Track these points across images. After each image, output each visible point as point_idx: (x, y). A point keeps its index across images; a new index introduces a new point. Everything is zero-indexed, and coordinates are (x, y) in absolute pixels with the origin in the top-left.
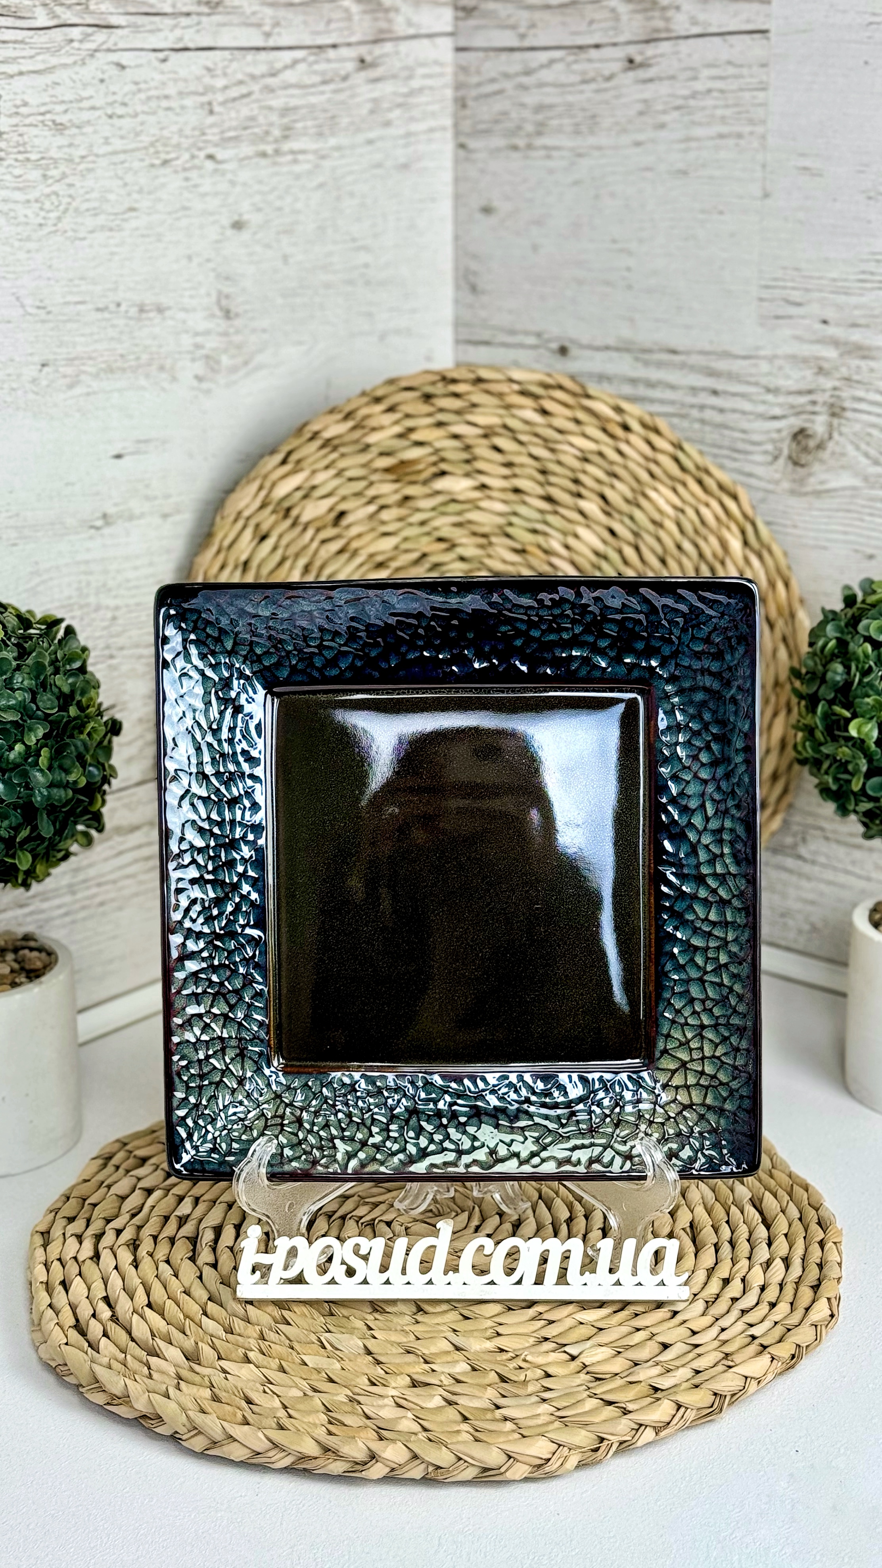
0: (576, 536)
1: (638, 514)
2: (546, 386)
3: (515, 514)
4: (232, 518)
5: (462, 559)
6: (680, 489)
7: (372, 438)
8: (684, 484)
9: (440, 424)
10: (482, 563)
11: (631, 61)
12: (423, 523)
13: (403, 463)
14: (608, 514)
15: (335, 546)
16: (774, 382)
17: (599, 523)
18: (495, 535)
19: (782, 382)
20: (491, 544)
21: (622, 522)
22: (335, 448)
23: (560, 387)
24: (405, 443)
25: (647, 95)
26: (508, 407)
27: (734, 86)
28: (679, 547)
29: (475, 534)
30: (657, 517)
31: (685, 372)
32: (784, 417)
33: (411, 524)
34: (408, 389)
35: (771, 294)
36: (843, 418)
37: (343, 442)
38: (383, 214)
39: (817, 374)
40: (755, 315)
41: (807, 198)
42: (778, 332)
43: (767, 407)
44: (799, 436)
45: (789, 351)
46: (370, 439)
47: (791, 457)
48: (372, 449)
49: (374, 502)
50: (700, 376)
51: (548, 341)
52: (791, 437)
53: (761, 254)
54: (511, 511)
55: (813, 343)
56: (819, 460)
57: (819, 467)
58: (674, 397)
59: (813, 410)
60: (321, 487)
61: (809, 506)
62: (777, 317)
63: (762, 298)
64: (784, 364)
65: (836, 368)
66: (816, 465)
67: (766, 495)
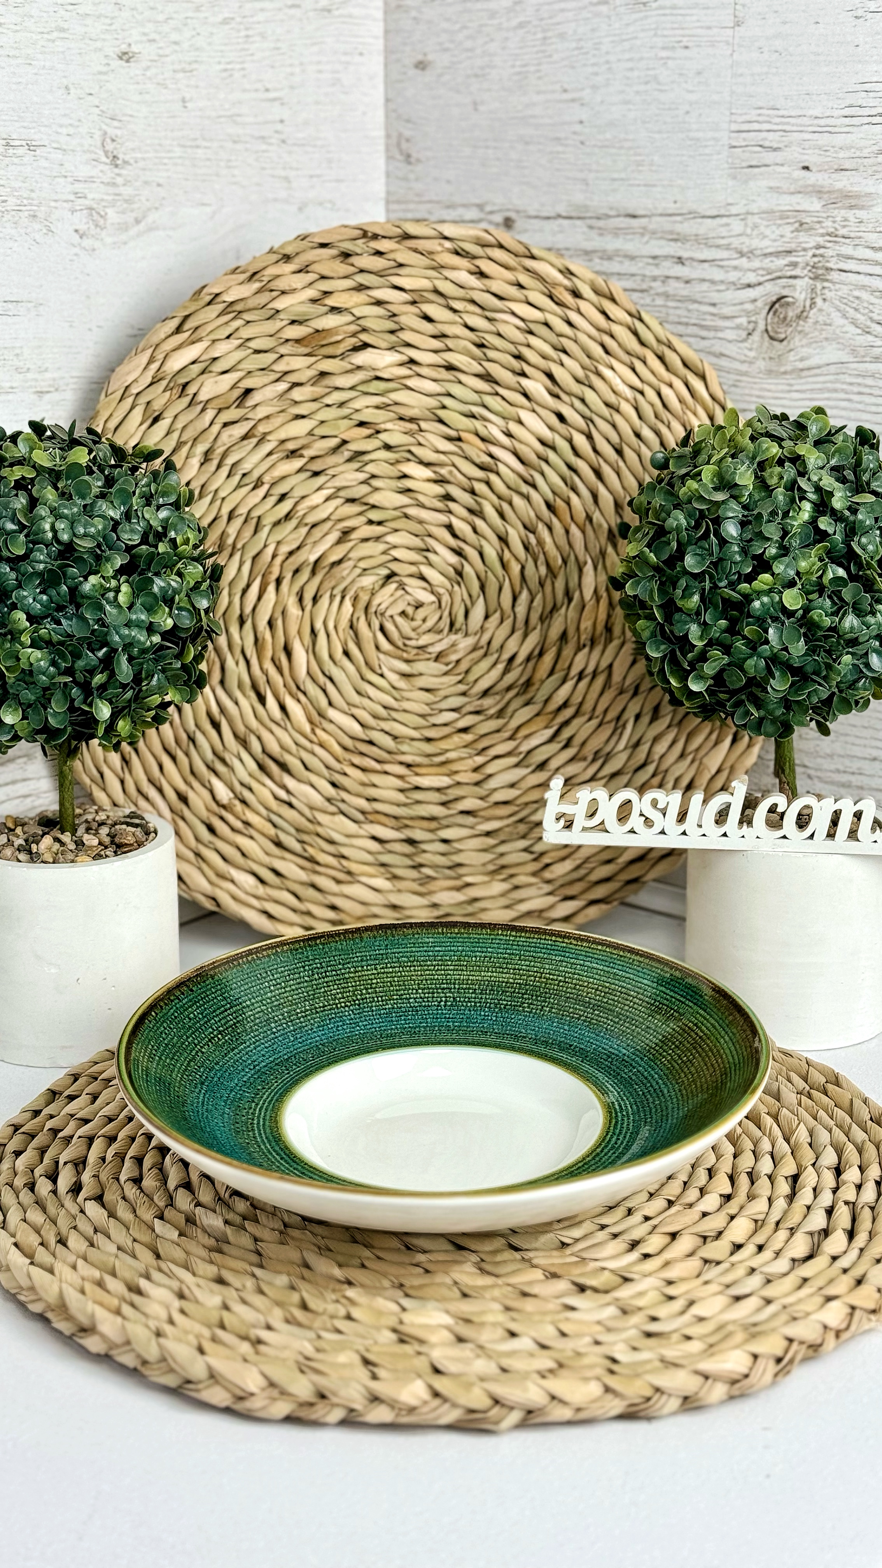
0: (520, 422)
1: (590, 395)
2: (484, 245)
3: (448, 395)
4: (117, 395)
5: (388, 447)
6: (639, 365)
7: (282, 304)
8: (644, 361)
9: (361, 288)
10: (410, 451)
12: (341, 405)
13: (317, 333)
14: (555, 396)
15: (239, 431)
16: (746, 244)
17: (545, 407)
18: (426, 419)
19: (756, 243)
20: (420, 430)
21: (572, 406)
22: (238, 314)
23: (501, 246)
24: (319, 309)
26: (439, 268)
29: (402, 418)
31: (646, 238)
32: (760, 284)
33: (328, 406)
34: (323, 245)
35: (744, 140)
36: (827, 280)
37: (247, 307)
38: (301, 64)
39: (797, 230)
40: (726, 166)
41: (785, 23)
42: (752, 184)
43: (740, 274)
44: (777, 306)
45: (765, 206)
46: (279, 304)
47: (767, 331)
48: (282, 316)
49: (284, 378)
50: (663, 242)
51: (491, 212)
52: (767, 308)
53: (732, 92)
54: (443, 391)
55: (793, 193)
56: (800, 332)
57: (800, 340)
58: (633, 269)
59: (793, 273)
60: (221, 360)
61: (787, 388)
62: (751, 167)
63: (735, 144)
64: (759, 221)
65: (819, 222)
66: (797, 339)
67: (739, 378)
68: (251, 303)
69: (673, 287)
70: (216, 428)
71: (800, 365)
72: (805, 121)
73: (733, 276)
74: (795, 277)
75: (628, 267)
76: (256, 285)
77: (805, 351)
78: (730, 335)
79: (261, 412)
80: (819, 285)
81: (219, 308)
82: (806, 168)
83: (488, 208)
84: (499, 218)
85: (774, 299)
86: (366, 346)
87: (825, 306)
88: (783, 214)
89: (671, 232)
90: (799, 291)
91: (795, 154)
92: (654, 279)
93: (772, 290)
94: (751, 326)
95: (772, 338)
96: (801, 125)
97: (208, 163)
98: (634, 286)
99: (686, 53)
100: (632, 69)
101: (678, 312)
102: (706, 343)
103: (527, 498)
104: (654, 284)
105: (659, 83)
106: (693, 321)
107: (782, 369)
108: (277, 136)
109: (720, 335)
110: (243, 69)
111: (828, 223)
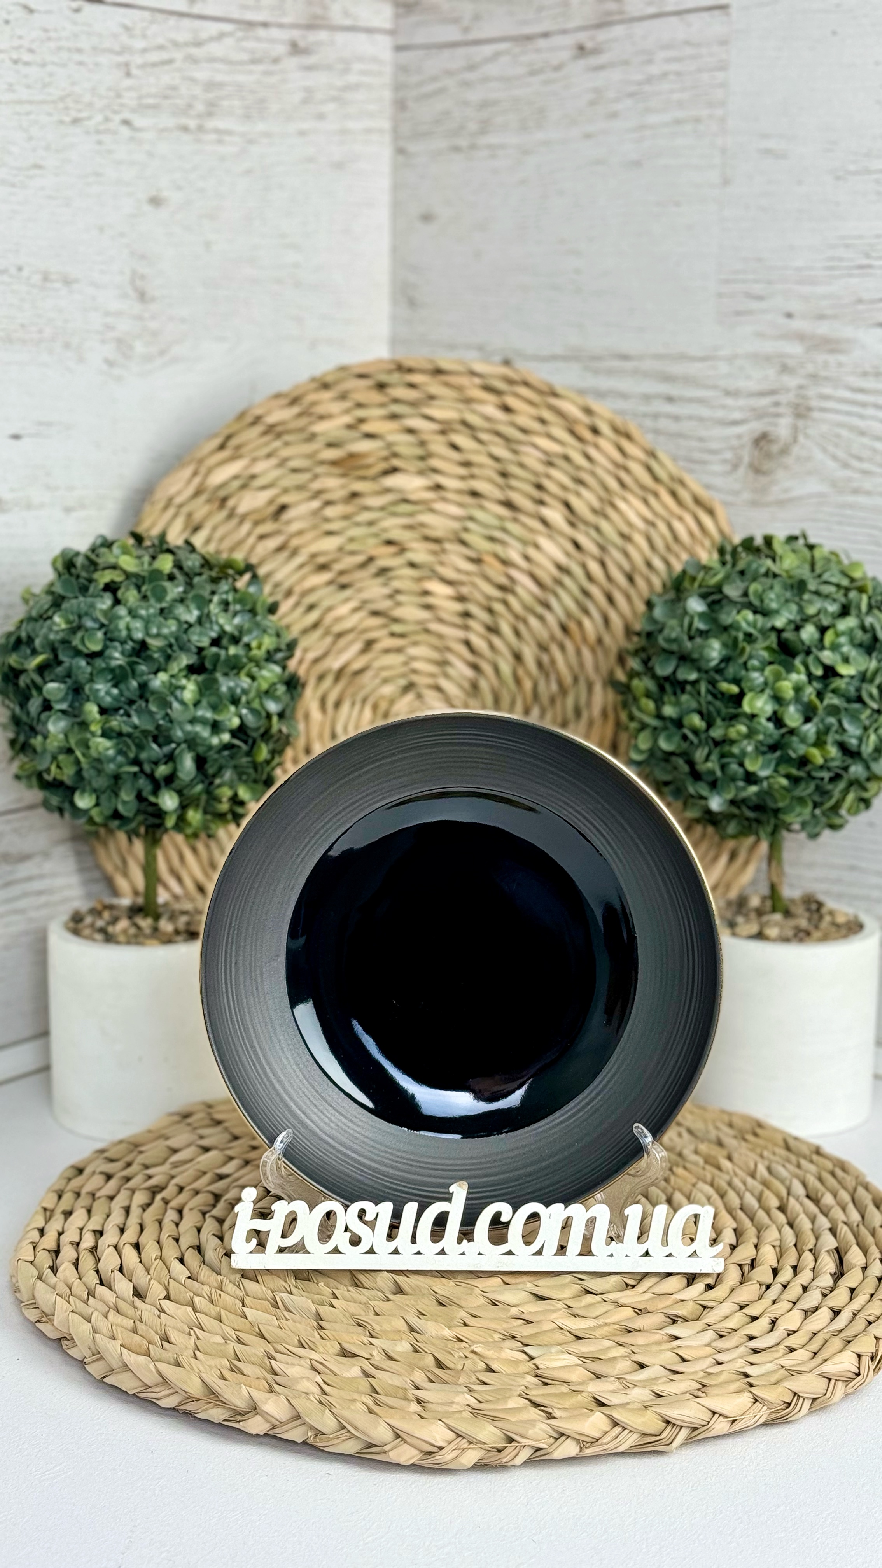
0: (537, 546)
1: (605, 525)
2: (511, 382)
3: (471, 519)
4: (161, 505)
5: (412, 565)
6: (652, 500)
7: (320, 427)
8: (656, 495)
9: (394, 417)
10: (433, 571)
12: (371, 523)
13: (352, 456)
14: (572, 524)
15: (272, 543)
17: (562, 534)
18: (450, 540)
20: (444, 551)
21: (587, 535)
22: (279, 435)
23: (526, 384)
24: (354, 434)
26: (468, 401)
28: (649, 565)
29: (427, 539)
30: (625, 529)
33: (358, 524)
34: (361, 376)
37: (287, 430)
46: (317, 428)
48: (318, 438)
49: (319, 497)
54: (466, 515)
60: (259, 477)
68: (292, 426)
70: (251, 540)
76: (297, 410)
79: (295, 527)
81: (259, 429)
86: (394, 470)
103: (541, 618)
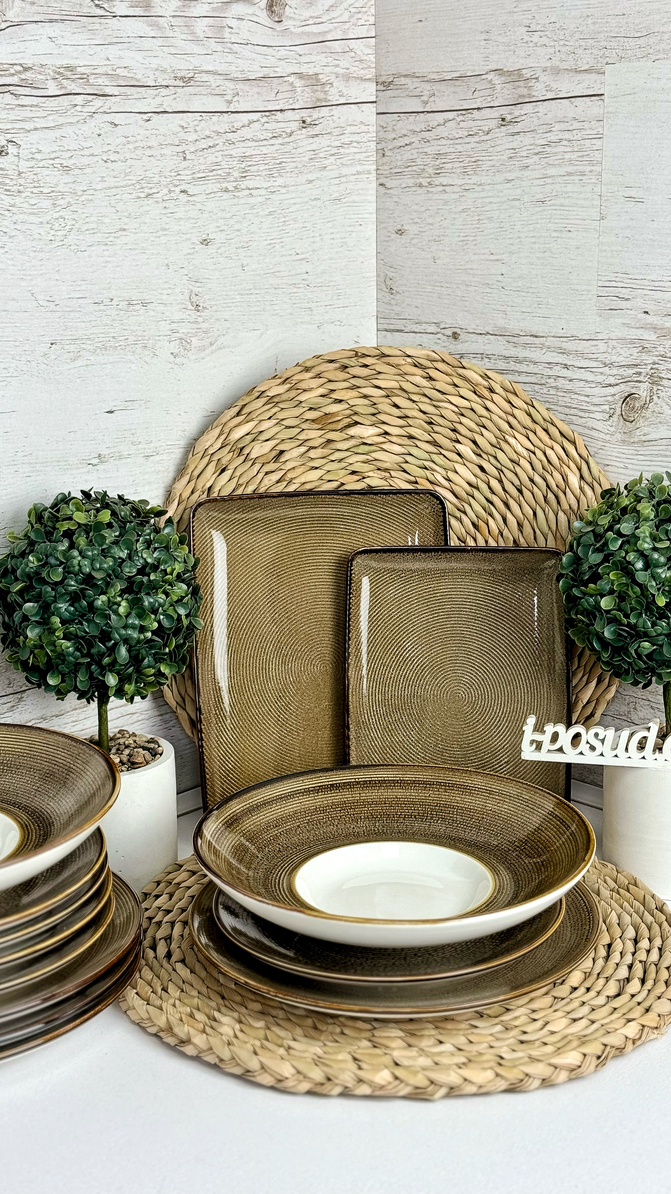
0: (454, 471)
2: (433, 360)
3: (409, 454)
4: (200, 455)
6: (531, 436)
7: (304, 397)
8: (535, 433)
9: (354, 388)
11: (503, 120)
12: (341, 460)
13: (326, 415)
14: (478, 455)
15: (275, 477)
16: (608, 358)
17: (471, 462)
18: (395, 470)
19: (614, 358)
20: (391, 476)
21: (489, 461)
22: (276, 404)
23: (442, 360)
24: (327, 401)
25: (514, 145)
26: (404, 375)
27: (579, 137)
30: (514, 457)
31: (544, 351)
32: (617, 385)
33: (333, 461)
34: (331, 361)
35: (607, 292)
36: (660, 385)
37: (281, 400)
38: (320, 235)
39: (640, 352)
40: (595, 308)
41: (632, 219)
42: (612, 320)
43: (605, 377)
44: (628, 399)
45: (620, 335)
46: (302, 398)
47: (622, 414)
48: (303, 405)
49: (304, 444)
50: (555, 354)
51: (444, 328)
52: (622, 400)
53: (599, 262)
54: (407, 452)
55: (637, 328)
56: (644, 416)
57: (643, 423)
58: (536, 370)
59: (638, 379)
60: (265, 433)
61: (636, 452)
62: (611, 309)
63: (600, 295)
64: (616, 344)
65: (655, 347)
66: (641, 421)
67: (604, 444)
68: (284, 397)
69: (561, 382)
70: (260, 476)
71: (644, 438)
72: (646, 282)
73: (600, 378)
74: (640, 382)
75: (532, 368)
76: (288, 386)
77: (646, 430)
78: (598, 416)
79: (289, 465)
80: (655, 388)
81: (263, 400)
82: (646, 312)
83: (442, 326)
84: (449, 332)
85: (626, 394)
86: (357, 423)
87: (659, 401)
88: (632, 342)
89: (560, 348)
90: (643, 390)
91: (639, 303)
92: (549, 377)
93: (626, 389)
94: (612, 411)
95: (625, 420)
96: (643, 285)
97: (258, 304)
98: (536, 381)
99: (570, 234)
100: (535, 243)
101: (565, 399)
102: (583, 420)
104: (548, 380)
105: (552, 253)
106: (574, 406)
107: (632, 441)
108: (303, 282)
109: (592, 415)
110: (282, 242)
111: (660, 348)
